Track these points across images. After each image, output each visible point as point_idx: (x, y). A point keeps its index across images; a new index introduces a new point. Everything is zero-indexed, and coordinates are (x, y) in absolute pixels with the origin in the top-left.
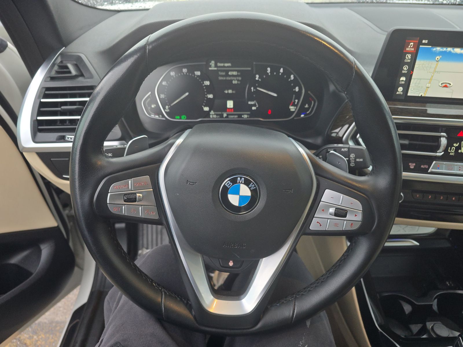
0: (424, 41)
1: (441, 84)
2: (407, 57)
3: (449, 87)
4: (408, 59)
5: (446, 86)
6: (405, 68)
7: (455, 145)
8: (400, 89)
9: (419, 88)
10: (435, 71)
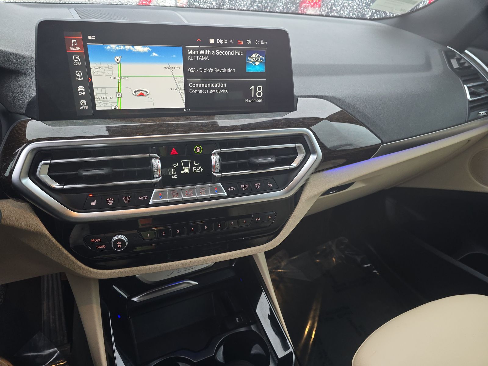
0: (90, 37)
1: (135, 92)
2: (76, 59)
3: (146, 95)
4: (77, 62)
5: (141, 95)
6: (79, 74)
7: (174, 165)
8: (83, 102)
9: (108, 99)
10: (120, 77)
